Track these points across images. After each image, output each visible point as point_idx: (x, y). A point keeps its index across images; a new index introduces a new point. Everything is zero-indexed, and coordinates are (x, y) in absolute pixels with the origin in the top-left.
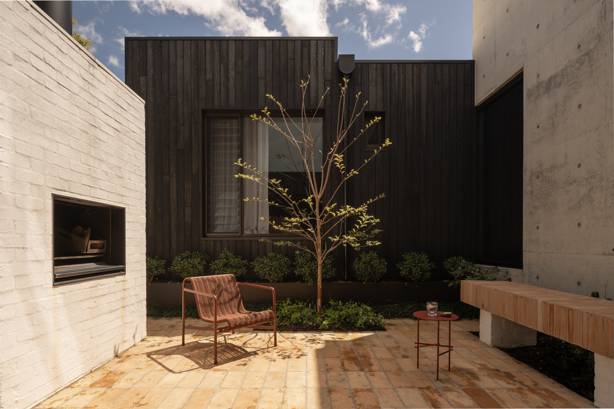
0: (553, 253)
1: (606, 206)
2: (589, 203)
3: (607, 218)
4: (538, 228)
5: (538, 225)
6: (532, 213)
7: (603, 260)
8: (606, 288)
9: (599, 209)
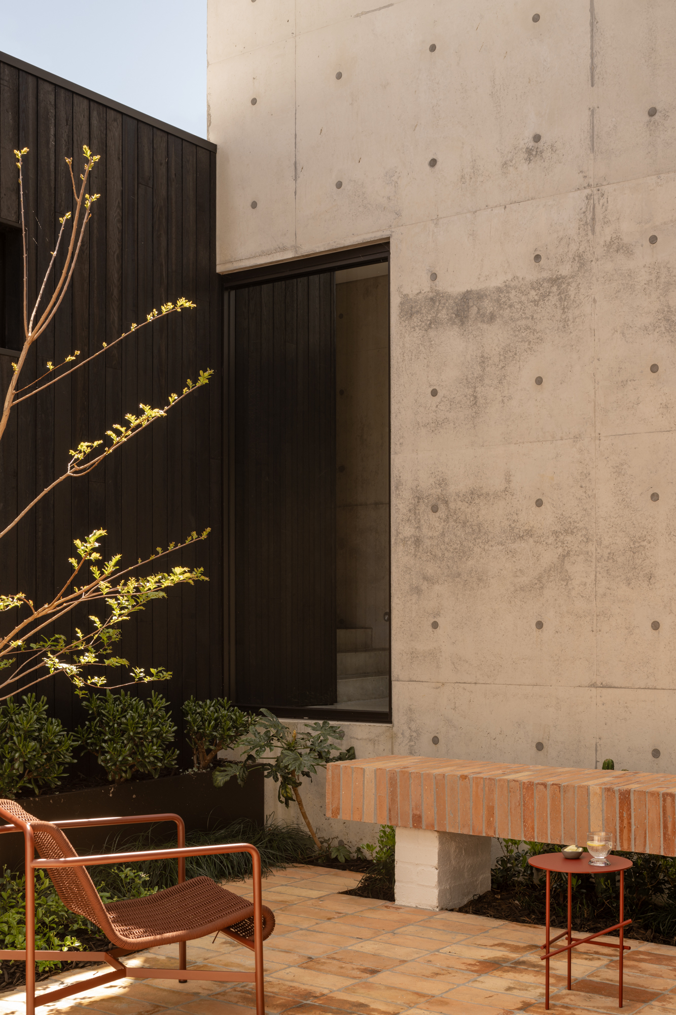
0: (476, 683)
1: (596, 592)
2: (562, 582)
3: (598, 616)
4: (435, 625)
5: (435, 620)
6: (418, 591)
7: (591, 698)
8: (596, 751)
9: (582, 597)
